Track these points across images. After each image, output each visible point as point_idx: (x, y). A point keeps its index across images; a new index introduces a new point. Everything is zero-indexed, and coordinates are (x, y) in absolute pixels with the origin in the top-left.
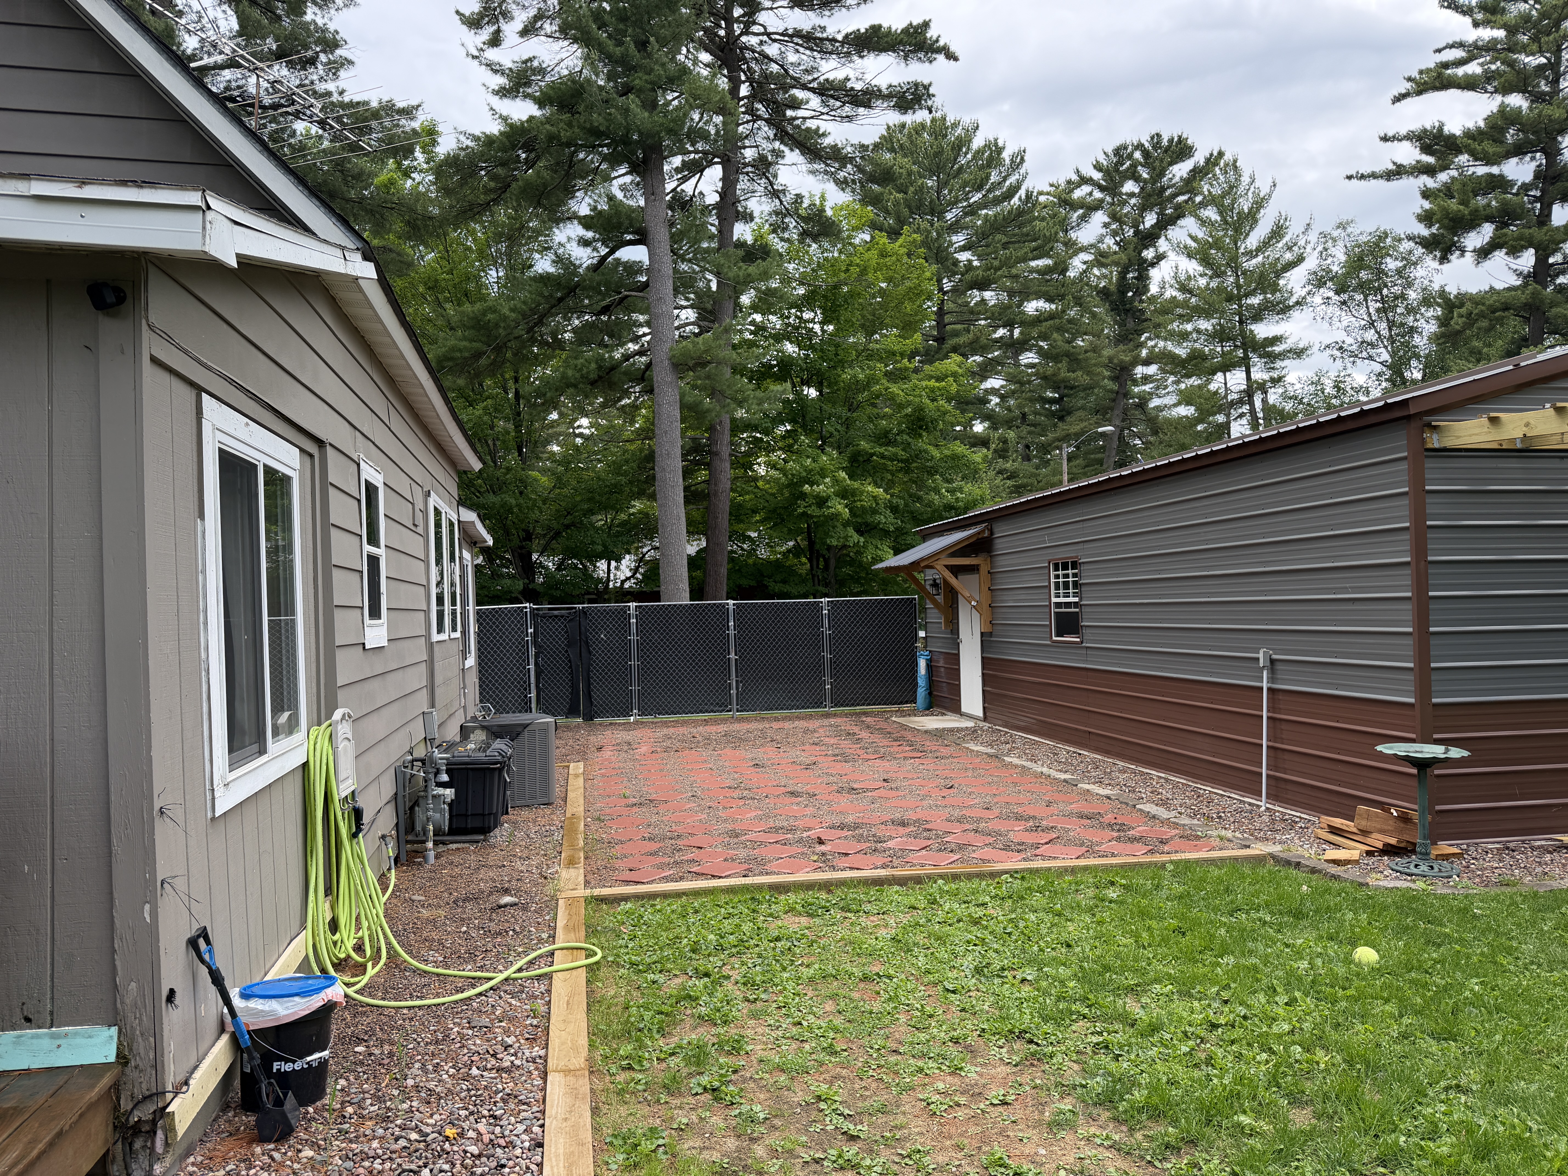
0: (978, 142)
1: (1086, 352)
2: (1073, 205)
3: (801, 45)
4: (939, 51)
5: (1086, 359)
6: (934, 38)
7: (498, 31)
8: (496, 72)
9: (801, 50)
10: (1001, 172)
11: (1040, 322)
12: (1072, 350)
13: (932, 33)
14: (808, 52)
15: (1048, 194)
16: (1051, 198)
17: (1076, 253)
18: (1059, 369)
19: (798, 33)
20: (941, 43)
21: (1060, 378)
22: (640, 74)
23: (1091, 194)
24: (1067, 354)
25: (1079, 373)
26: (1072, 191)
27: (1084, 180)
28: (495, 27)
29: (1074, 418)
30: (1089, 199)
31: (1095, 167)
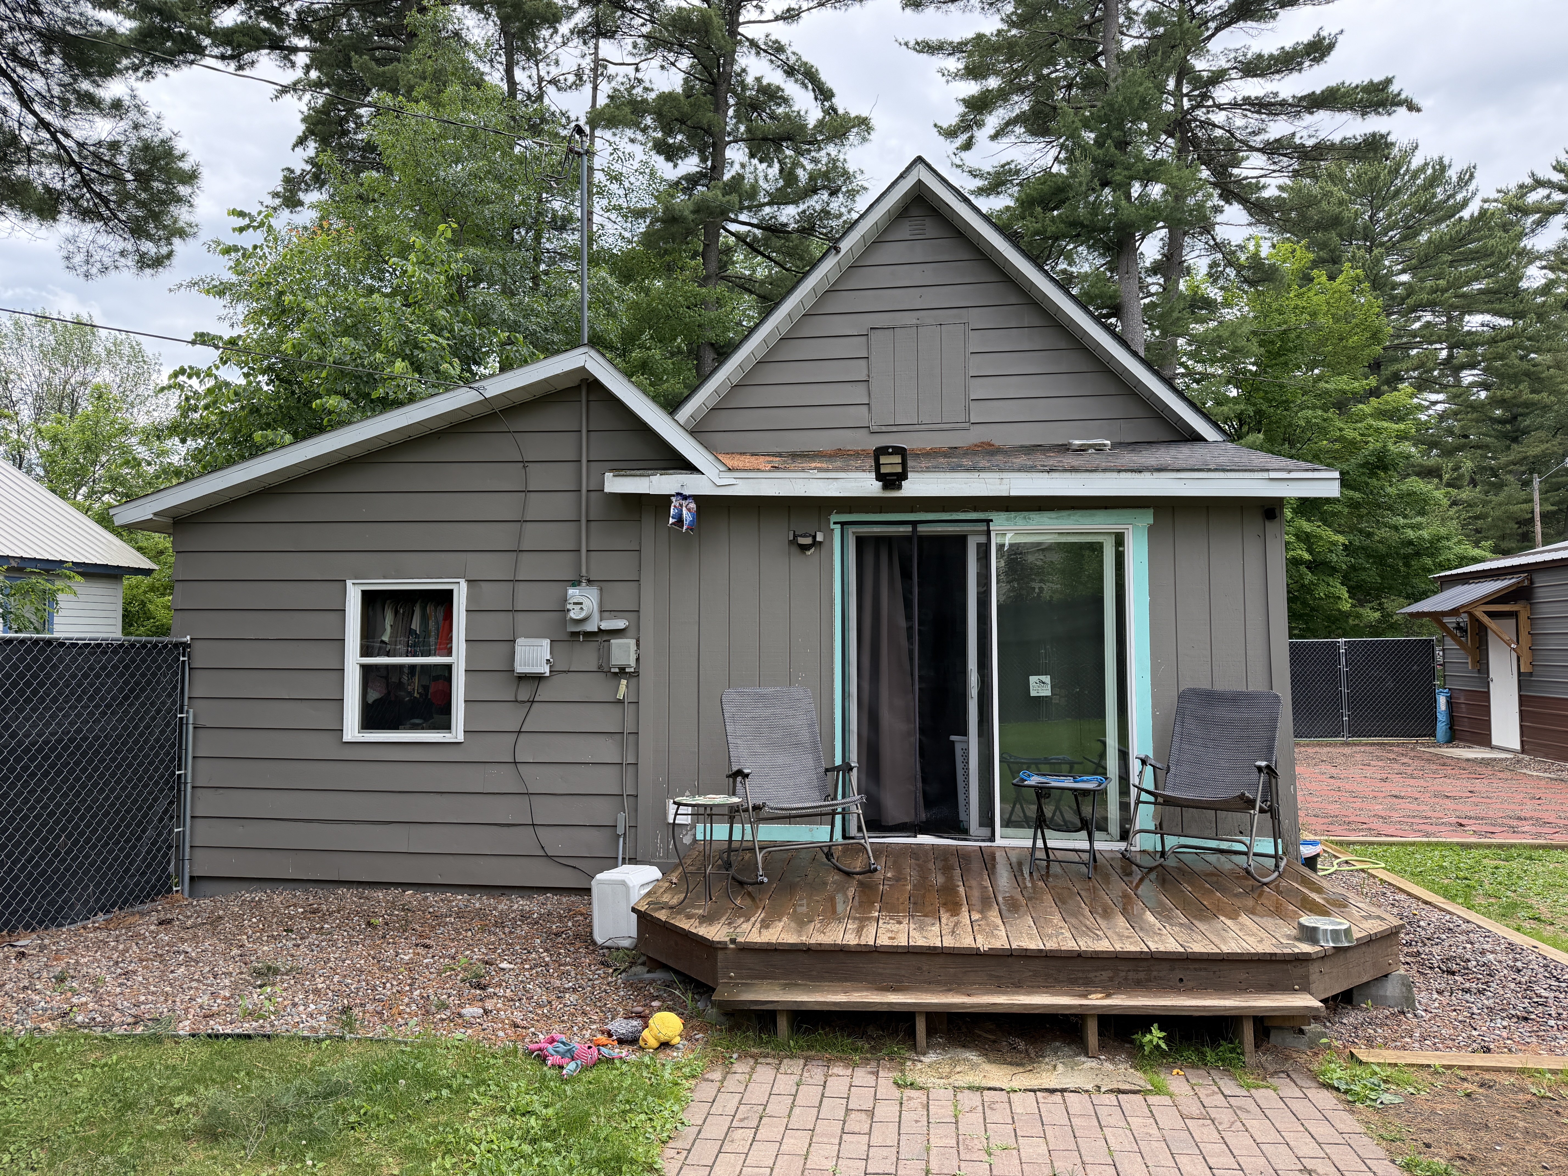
0: (1416, 162)
1: (1549, 368)
2: (1526, 211)
3: (1249, 110)
4: (1400, 104)
5: (1551, 378)
6: (1396, 92)
7: (971, 138)
8: (975, 176)
9: (1249, 114)
10: (1445, 191)
11: (1496, 342)
12: (1533, 369)
13: (1394, 88)
14: (1256, 116)
15: (1496, 201)
16: (1500, 205)
17: (1530, 262)
18: (1521, 391)
19: (1247, 100)
20: (1403, 96)
21: (1521, 400)
22: (1119, 171)
23: (1548, 197)
24: (1527, 374)
25: (1545, 395)
26: (1524, 195)
27: (1539, 183)
28: (969, 135)
29: (1532, 439)
30: (1546, 202)
31: (1554, 168)
